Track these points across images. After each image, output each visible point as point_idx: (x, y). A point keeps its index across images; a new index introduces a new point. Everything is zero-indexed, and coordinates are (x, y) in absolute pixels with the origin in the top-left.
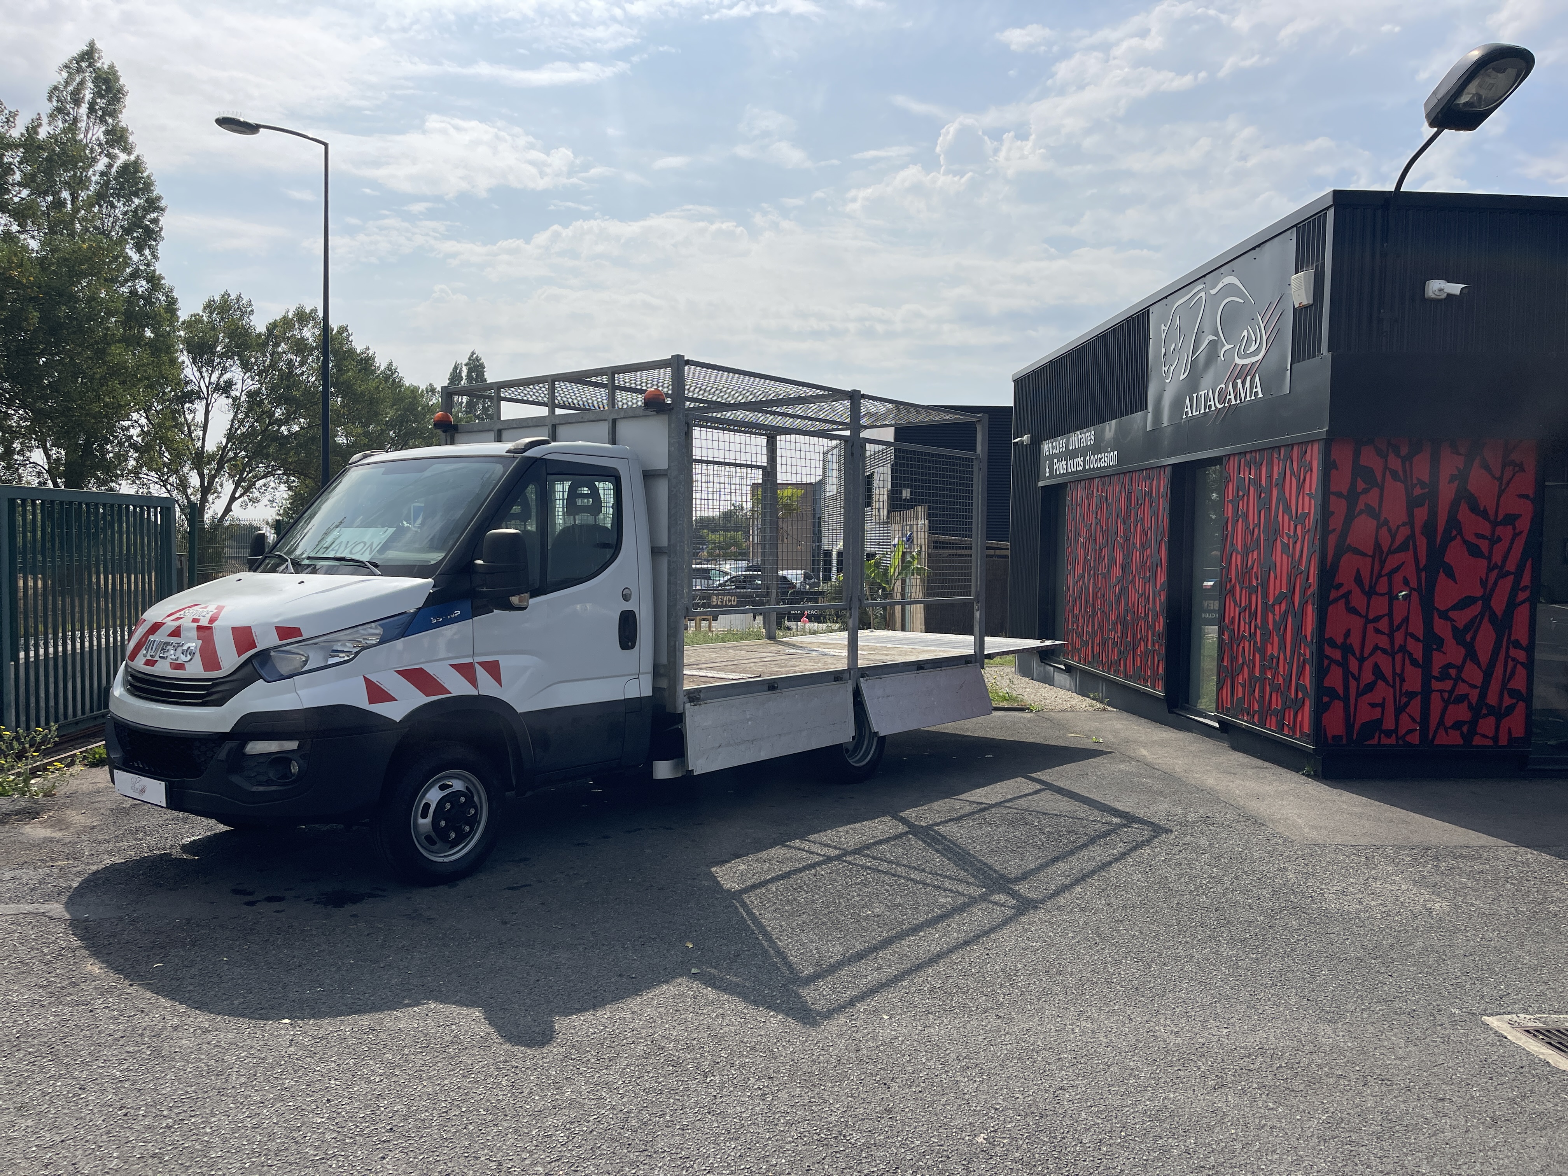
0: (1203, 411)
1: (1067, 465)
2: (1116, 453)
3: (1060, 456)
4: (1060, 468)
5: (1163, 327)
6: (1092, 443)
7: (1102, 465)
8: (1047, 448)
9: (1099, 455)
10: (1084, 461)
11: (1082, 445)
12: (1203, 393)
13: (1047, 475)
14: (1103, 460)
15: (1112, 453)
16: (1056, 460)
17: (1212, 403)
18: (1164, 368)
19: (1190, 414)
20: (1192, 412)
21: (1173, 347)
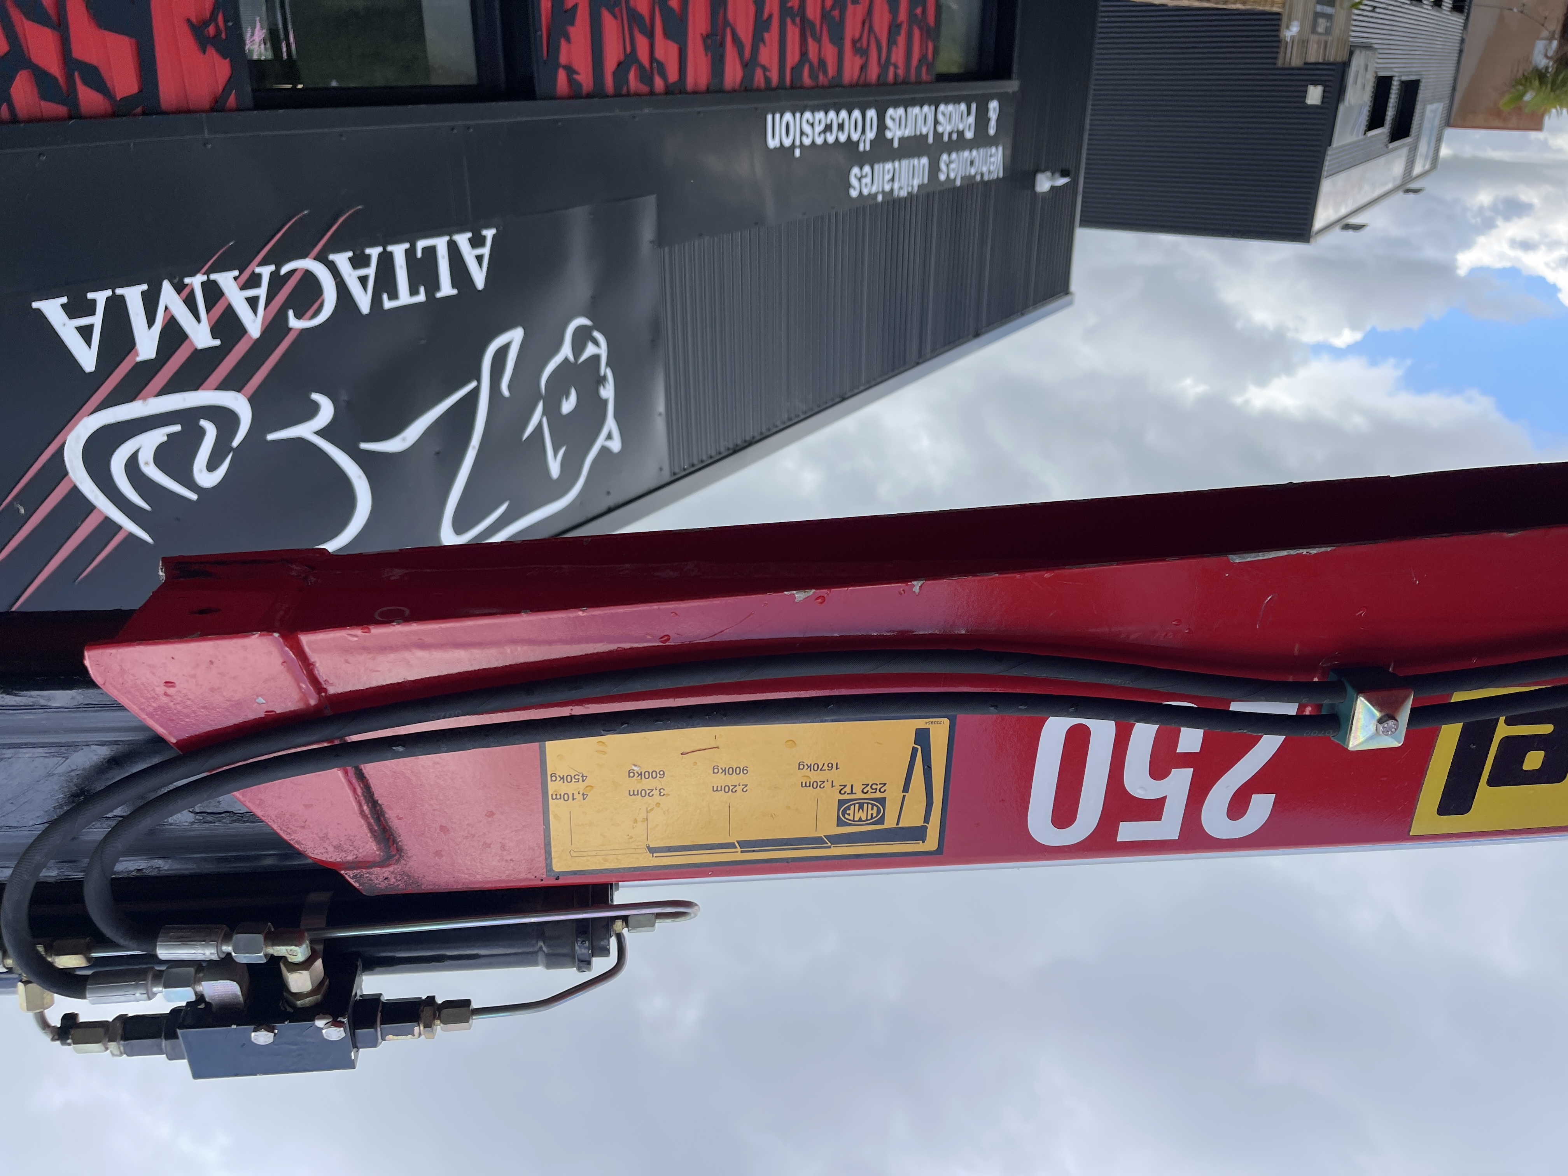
1: (936, 122)
2: (772, 143)
3: (958, 143)
4: (956, 117)
6: (856, 170)
7: (820, 115)
9: (831, 139)
10: (882, 127)
11: (889, 166)
12: (405, 298)
13: (994, 105)
14: (819, 128)
15: (787, 143)
16: (969, 135)
17: (350, 276)
18: (603, 350)
19: (463, 240)
20: (453, 248)
21: (568, 405)
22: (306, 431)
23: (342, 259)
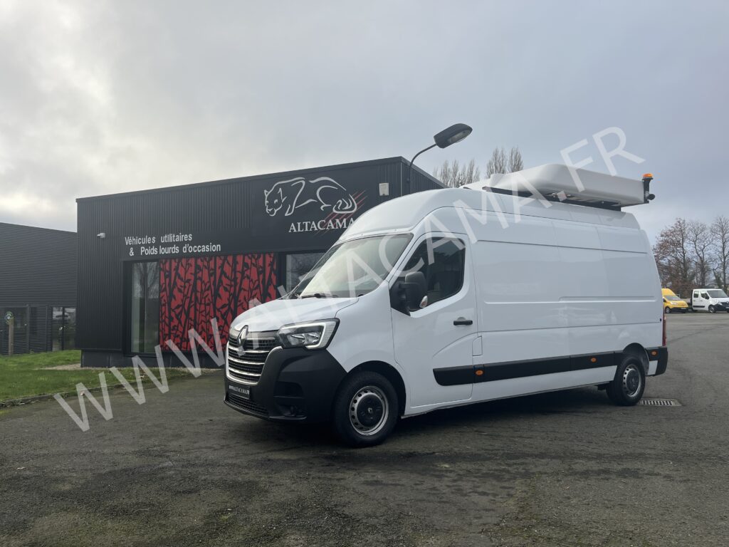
0: (307, 230)
1: (158, 250)
2: (219, 245)
3: (147, 246)
4: (149, 252)
5: (265, 191)
6: (190, 240)
7: (203, 251)
8: (129, 241)
9: (200, 246)
10: (181, 249)
11: (177, 241)
12: (307, 223)
13: (132, 255)
14: (204, 248)
15: (214, 245)
16: (143, 247)
17: (315, 227)
18: (267, 209)
19: (295, 231)
20: (297, 230)
21: (276, 201)
22: (325, 205)
23: (316, 229)
